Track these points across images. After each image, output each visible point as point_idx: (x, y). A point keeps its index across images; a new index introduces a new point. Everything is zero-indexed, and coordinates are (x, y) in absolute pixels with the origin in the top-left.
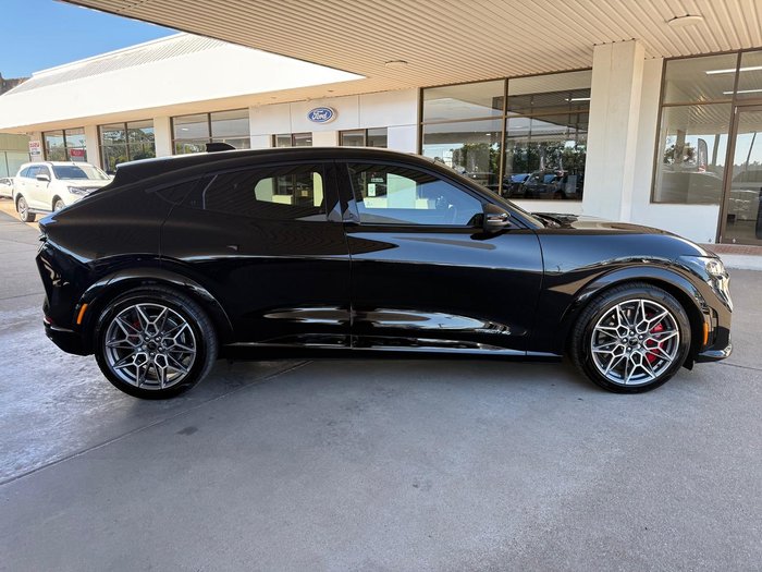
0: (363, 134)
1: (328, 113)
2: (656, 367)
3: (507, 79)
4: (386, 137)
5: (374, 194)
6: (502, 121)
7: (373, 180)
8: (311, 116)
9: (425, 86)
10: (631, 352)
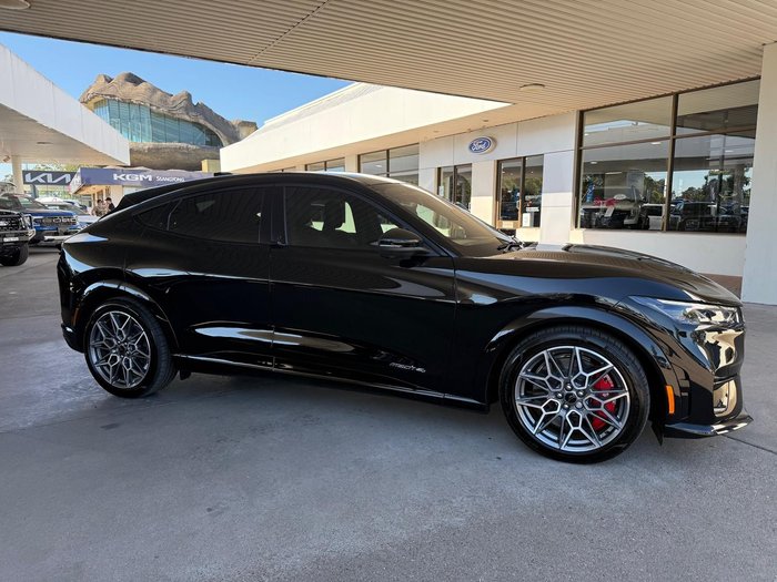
0: (520, 164)
1: (487, 143)
2: (604, 434)
3: (676, 95)
4: (542, 167)
5: (528, 224)
6: (669, 142)
7: (528, 209)
8: (471, 146)
9: (584, 108)
10: (568, 410)
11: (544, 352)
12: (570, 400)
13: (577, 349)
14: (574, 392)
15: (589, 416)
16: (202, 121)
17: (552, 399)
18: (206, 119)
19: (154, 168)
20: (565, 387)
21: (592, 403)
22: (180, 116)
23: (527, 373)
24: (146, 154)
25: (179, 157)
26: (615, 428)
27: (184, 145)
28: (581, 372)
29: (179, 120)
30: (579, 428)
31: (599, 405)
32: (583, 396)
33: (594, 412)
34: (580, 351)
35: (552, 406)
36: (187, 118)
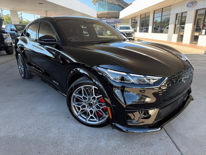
1: (193, 3)
2: (101, 119)
5: (204, 34)
8: (187, 5)
10: (89, 108)
11: (82, 87)
12: (91, 105)
13: (93, 87)
14: (92, 102)
15: (96, 111)
16: (120, 4)
17: (84, 104)
18: (122, 3)
19: (107, 18)
20: (89, 100)
21: (98, 107)
22: (115, 3)
23: (76, 94)
24: (106, 14)
25: (114, 15)
26: (105, 117)
27: (115, 11)
28: (94, 96)
29: (115, 4)
30: (93, 115)
31: (100, 108)
32: (95, 104)
33: (98, 110)
34: (94, 88)
35: (84, 106)
36: (117, 3)
